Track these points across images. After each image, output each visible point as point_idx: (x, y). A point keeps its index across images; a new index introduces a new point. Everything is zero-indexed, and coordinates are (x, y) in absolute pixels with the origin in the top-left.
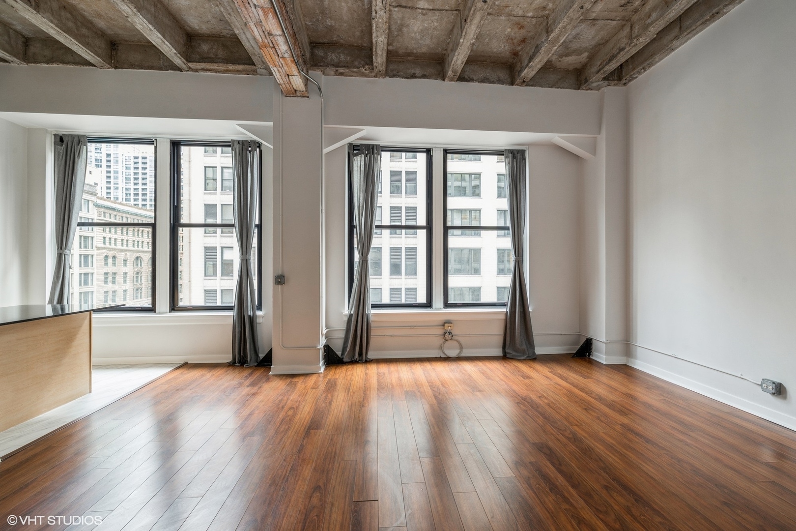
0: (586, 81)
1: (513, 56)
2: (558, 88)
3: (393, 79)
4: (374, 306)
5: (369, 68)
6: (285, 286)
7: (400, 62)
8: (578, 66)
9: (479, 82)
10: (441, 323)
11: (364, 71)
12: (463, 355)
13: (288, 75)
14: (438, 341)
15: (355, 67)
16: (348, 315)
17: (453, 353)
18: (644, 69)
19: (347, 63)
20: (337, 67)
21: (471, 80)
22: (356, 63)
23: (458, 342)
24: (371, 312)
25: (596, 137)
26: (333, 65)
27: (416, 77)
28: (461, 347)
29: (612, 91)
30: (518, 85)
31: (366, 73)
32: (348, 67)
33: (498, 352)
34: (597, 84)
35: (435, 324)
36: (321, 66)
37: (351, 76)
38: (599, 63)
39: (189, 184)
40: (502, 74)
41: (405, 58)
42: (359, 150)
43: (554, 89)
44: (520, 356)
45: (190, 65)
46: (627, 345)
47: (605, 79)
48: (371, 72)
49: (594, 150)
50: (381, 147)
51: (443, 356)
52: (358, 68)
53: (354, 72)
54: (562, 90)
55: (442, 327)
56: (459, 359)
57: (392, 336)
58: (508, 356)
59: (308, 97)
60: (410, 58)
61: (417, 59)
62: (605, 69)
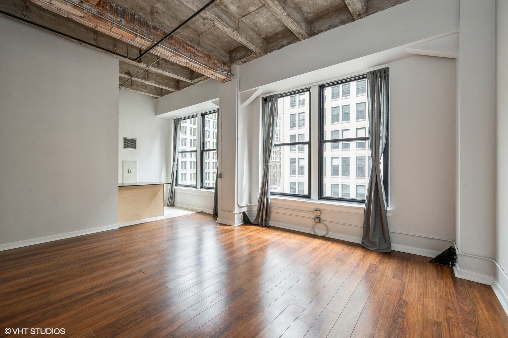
3: (272, 53)
6: (222, 179)
7: (275, 41)
9: (325, 31)
11: (253, 56)
12: (328, 236)
13: (213, 75)
14: (311, 222)
17: (321, 233)
19: (244, 55)
20: (240, 59)
22: (248, 53)
23: (326, 226)
24: (271, 198)
25: (458, 33)
27: (284, 46)
28: (328, 231)
30: (357, 19)
31: (255, 56)
32: (244, 58)
33: (359, 240)
36: (234, 62)
37: (250, 61)
39: (284, 125)
41: (277, 37)
45: (194, 81)
48: (257, 55)
49: (457, 47)
50: (279, 95)
51: (313, 233)
52: (249, 55)
55: (313, 213)
56: (325, 239)
57: (283, 214)
59: (231, 80)
60: (280, 36)
61: (284, 34)
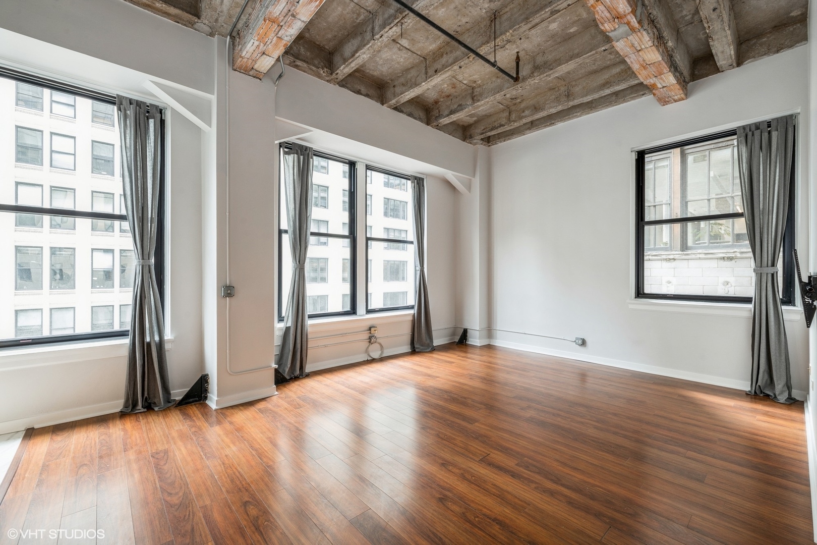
0: (471, 137)
1: (434, 103)
2: (453, 136)
3: (342, 88)
4: (311, 317)
5: (327, 71)
6: (233, 299)
8: (466, 124)
9: (407, 115)
10: (367, 328)
11: (322, 72)
12: (385, 355)
14: (365, 345)
15: (314, 65)
16: (284, 329)
17: (376, 355)
18: (504, 141)
19: (308, 58)
20: (296, 59)
21: (401, 112)
22: (317, 63)
23: (380, 344)
24: (308, 323)
25: (470, 179)
26: (293, 55)
27: (361, 94)
28: (382, 349)
29: (481, 148)
30: (432, 126)
31: (322, 75)
32: (307, 62)
33: (407, 348)
34: (477, 141)
35: (361, 330)
37: (304, 71)
38: (483, 128)
40: (422, 114)
42: (291, 149)
43: (451, 137)
44: (426, 349)
46: (490, 331)
47: (482, 139)
48: (328, 76)
49: (469, 187)
50: (314, 151)
51: (369, 359)
52: (317, 67)
53: (311, 69)
54: (455, 138)
55: (369, 332)
56: (382, 359)
57: (325, 346)
58: (417, 350)
59: (261, 79)
60: (357, 74)
61: (363, 78)
62: (487, 134)
